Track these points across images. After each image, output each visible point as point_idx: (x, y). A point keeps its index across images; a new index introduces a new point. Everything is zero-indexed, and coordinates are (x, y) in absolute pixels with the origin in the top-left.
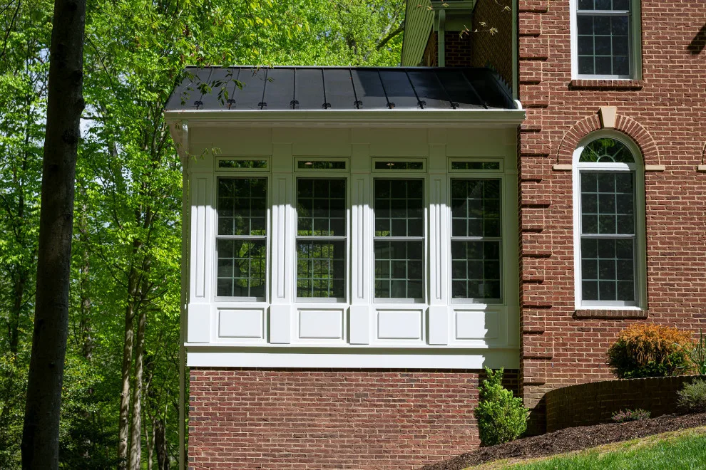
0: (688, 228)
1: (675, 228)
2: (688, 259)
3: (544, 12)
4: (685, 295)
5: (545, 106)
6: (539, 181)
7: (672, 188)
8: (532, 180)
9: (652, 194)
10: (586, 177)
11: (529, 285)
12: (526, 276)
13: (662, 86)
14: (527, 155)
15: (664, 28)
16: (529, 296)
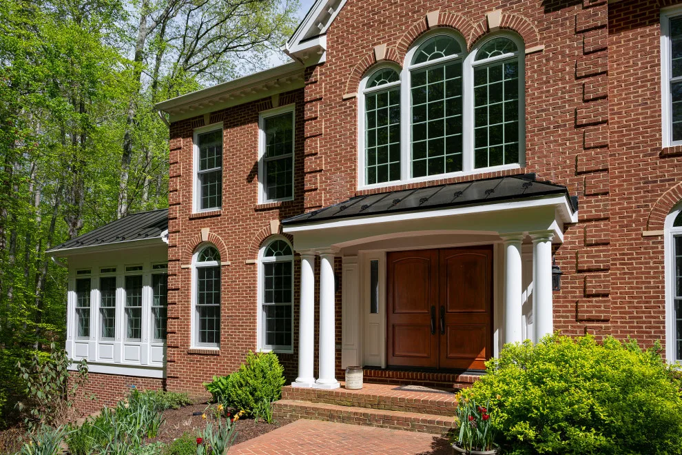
0: (241, 300)
1: (234, 300)
2: (240, 320)
3: (179, 176)
4: (238, 342)
5: (179, 232)
6: (175, 275)
7: (234, 275)
8: (172, 275)
9: (224, 280)
10: (201, 271)
11: (170, 335)
12: (169, 330)
13: (231, 212)
14: (170, 261)
15: (233, 175)
16: (169, 342)
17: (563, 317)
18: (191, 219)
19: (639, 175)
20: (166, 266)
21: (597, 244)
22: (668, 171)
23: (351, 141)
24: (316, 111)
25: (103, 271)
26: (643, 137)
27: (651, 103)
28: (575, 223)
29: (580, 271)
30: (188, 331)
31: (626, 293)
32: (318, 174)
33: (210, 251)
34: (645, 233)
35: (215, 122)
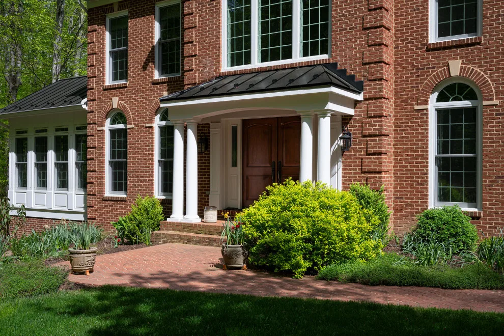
0: (142, 156)
1: (137, 156)
2: (141, 172)
3: (95, 54)
4: (140, 190)
5: (95, 100)
6: (93, 136)
7: (137, 136)
8: (91, 136)
9: (130, 140)
10: (113, 132)
11: (89, 185)
12: (88, 181)
13: (134, 84)
14: (89, 124)
15: (135, 54)
16: (88, 190)
17: (353, 170)
18: (104, 90)
19: (413, 63)
20: (85, 128)
21: (375, 117)
22: (432, 61)
23: (216, 32)
24: (192, 8)
25: (37, 131)
26: (416, 35)
27: (422, 9)
28: (361, 101)
29: (364, 136)
30: (103, 182)
31: (404, 152)
32: (194, 58)
33: (119, 116)
34: (416, 107)
35: (122, 10)
